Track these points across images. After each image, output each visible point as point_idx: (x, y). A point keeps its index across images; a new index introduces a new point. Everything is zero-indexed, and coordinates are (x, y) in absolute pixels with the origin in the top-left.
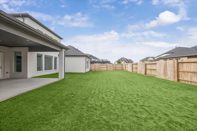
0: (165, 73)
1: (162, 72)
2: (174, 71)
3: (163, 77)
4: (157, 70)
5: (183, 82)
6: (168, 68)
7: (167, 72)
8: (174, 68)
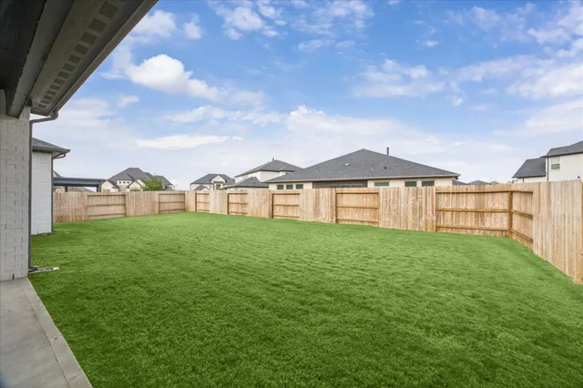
0: (317, 211)
1: (311, 210)
2: (332, 207)
3: (311, 219)
4: (301, 207)
5: (343, 223)
6: (322, 202)
7: (319, 210)
8: (331, 201)
